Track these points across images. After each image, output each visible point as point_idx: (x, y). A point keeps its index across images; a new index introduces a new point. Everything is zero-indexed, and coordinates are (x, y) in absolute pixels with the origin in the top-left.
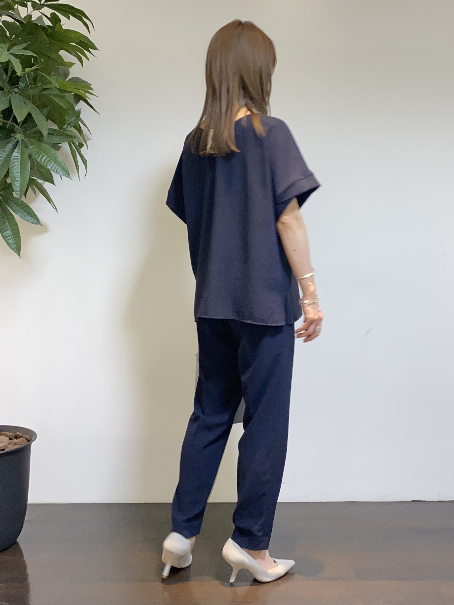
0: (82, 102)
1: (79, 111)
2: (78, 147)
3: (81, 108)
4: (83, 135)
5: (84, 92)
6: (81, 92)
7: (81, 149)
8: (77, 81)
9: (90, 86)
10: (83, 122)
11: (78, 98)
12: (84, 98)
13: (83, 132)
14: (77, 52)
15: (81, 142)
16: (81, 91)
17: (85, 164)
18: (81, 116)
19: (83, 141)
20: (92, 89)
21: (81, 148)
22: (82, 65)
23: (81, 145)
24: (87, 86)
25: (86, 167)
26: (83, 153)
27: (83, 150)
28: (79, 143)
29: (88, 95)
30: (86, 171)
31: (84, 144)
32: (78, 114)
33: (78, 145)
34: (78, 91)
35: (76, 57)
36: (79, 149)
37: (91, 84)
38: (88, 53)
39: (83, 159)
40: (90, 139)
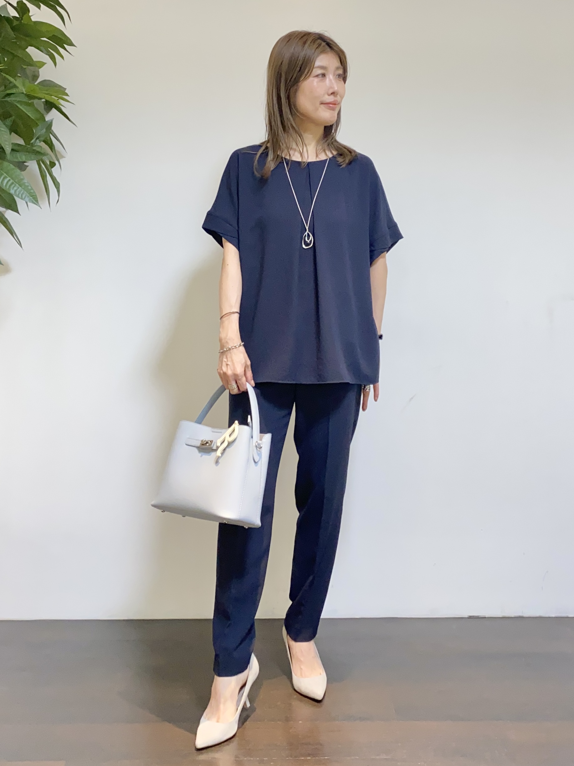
0: (54, 110)
1: (50, 121)
2: (49, 167)
3: (53, 119)
4: (55, 151)
5: (58, 99)
6: (53, 99)
7: (52, 169)
8: (48, 85)
9: (65, 90)
10: (55, 136)
11: (50, 106)
12: (58, 106)
13: (56, 148)
14: (49, 49)
15: (52, 161)
16: (53, 97)
17: (57, 187)
18: (53, 128)
19: (56, 159)
20: (67, 95)
21: (52, 167)
22: (55, 65)
23: (53, 164)
24: (61, 91)
25: (58, 191)
26: (55, 174)
27: (55, 171)
28: (50, 162)
29: (62, 102)
30: (59, 195)
31: (57, 163)
32: (49, 126)
33: (48, 163)
34: (49, 96)
35: (48, 55)
36: (50, 170)
37: (66, 89)
38: (63, 50)
39: (55, 181)
40: (63, 157)
